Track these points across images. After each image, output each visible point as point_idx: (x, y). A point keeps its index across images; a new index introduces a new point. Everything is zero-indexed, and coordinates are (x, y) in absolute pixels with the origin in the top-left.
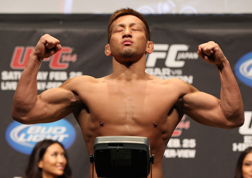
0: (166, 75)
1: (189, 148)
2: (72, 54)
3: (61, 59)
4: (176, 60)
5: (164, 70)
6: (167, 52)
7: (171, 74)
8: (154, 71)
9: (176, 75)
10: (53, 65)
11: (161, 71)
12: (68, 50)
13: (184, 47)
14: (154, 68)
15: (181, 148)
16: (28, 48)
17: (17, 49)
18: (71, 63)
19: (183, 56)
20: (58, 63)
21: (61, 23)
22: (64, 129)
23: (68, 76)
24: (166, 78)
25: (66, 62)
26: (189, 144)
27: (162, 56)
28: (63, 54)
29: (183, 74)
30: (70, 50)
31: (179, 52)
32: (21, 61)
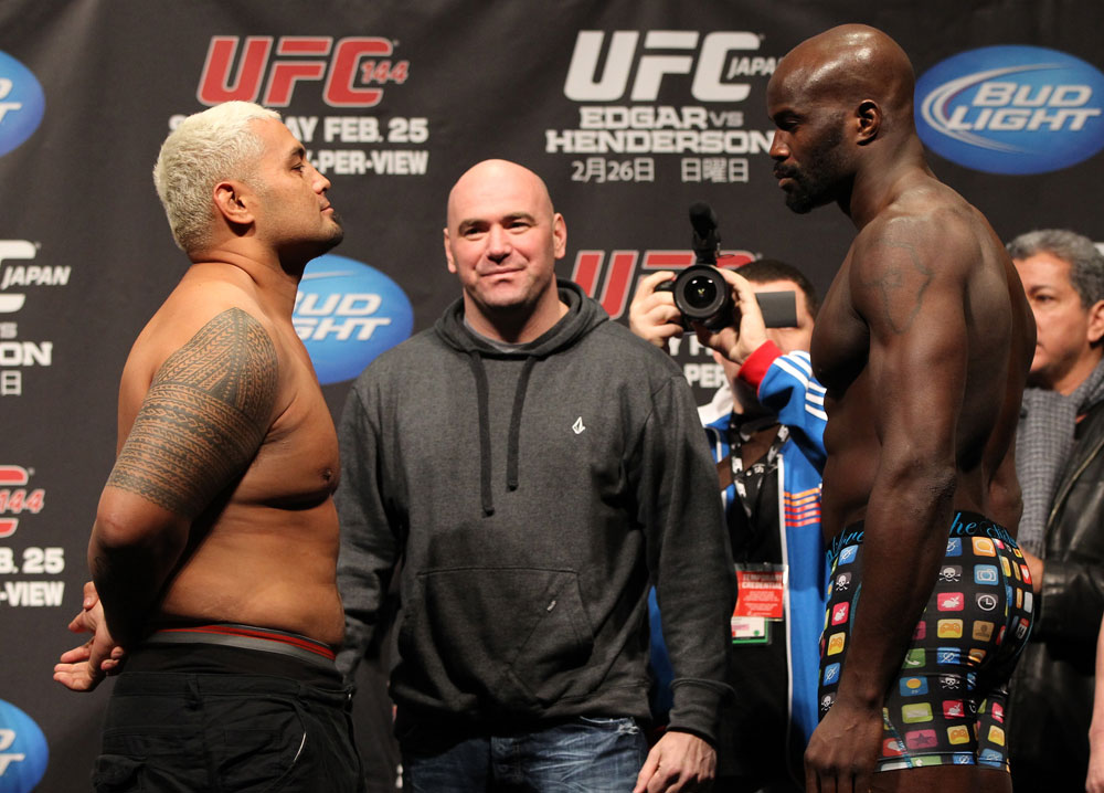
0: (695, 128)
2: (394, 60)
3: (360, 74)
4: (724, 80)
5: (687, 111)
6: (695, 54)
7: (711, 126)
8: (656, 115)
9: (725, 128)
11: (681, 117)
12: (384, 48)
13: (749, 41)
14: (656, 104)
16: (250, 40)
17: (215, 40)
18: (389, 87)
19: (743, 67)
22: (374, 301)
23: (384, 131)
24: (693, 134)
25: (374, 84)
27: (681, 65)
28: (364, 60)
29: (747, 127)
30: (389, 47)
31: (732, 54)
32: (231, 83)
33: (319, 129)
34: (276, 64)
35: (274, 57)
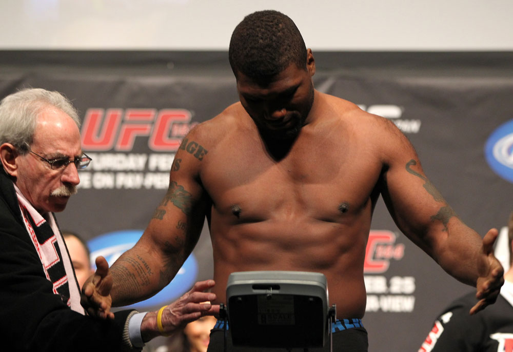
1: (403, 294)
10: (156, 143)
15: (388, 294)
16: (111, 112)
20: (166, 139)
21: (170, 66)
26: (402, 286)
28: (174, 124)
33: (147, 163)
34: (125, 127)
35: (123, 122)
